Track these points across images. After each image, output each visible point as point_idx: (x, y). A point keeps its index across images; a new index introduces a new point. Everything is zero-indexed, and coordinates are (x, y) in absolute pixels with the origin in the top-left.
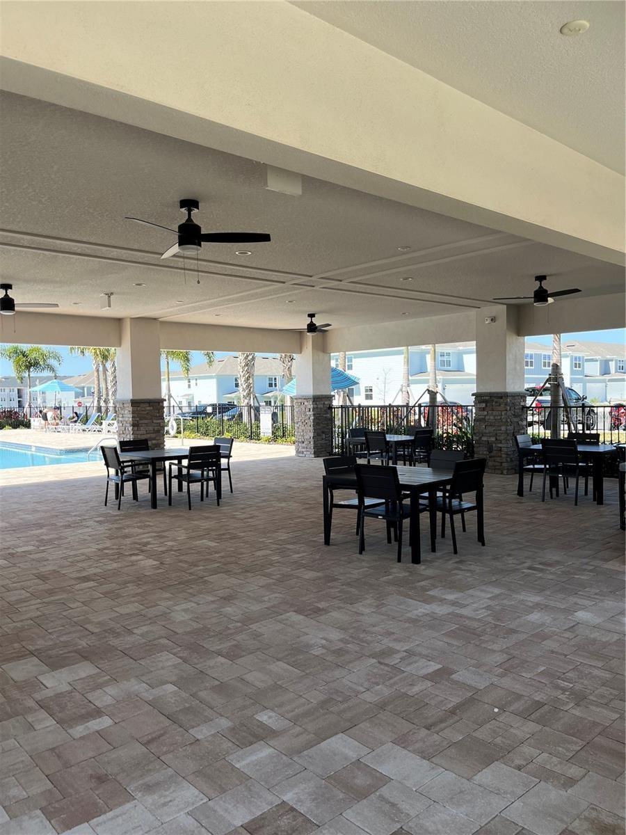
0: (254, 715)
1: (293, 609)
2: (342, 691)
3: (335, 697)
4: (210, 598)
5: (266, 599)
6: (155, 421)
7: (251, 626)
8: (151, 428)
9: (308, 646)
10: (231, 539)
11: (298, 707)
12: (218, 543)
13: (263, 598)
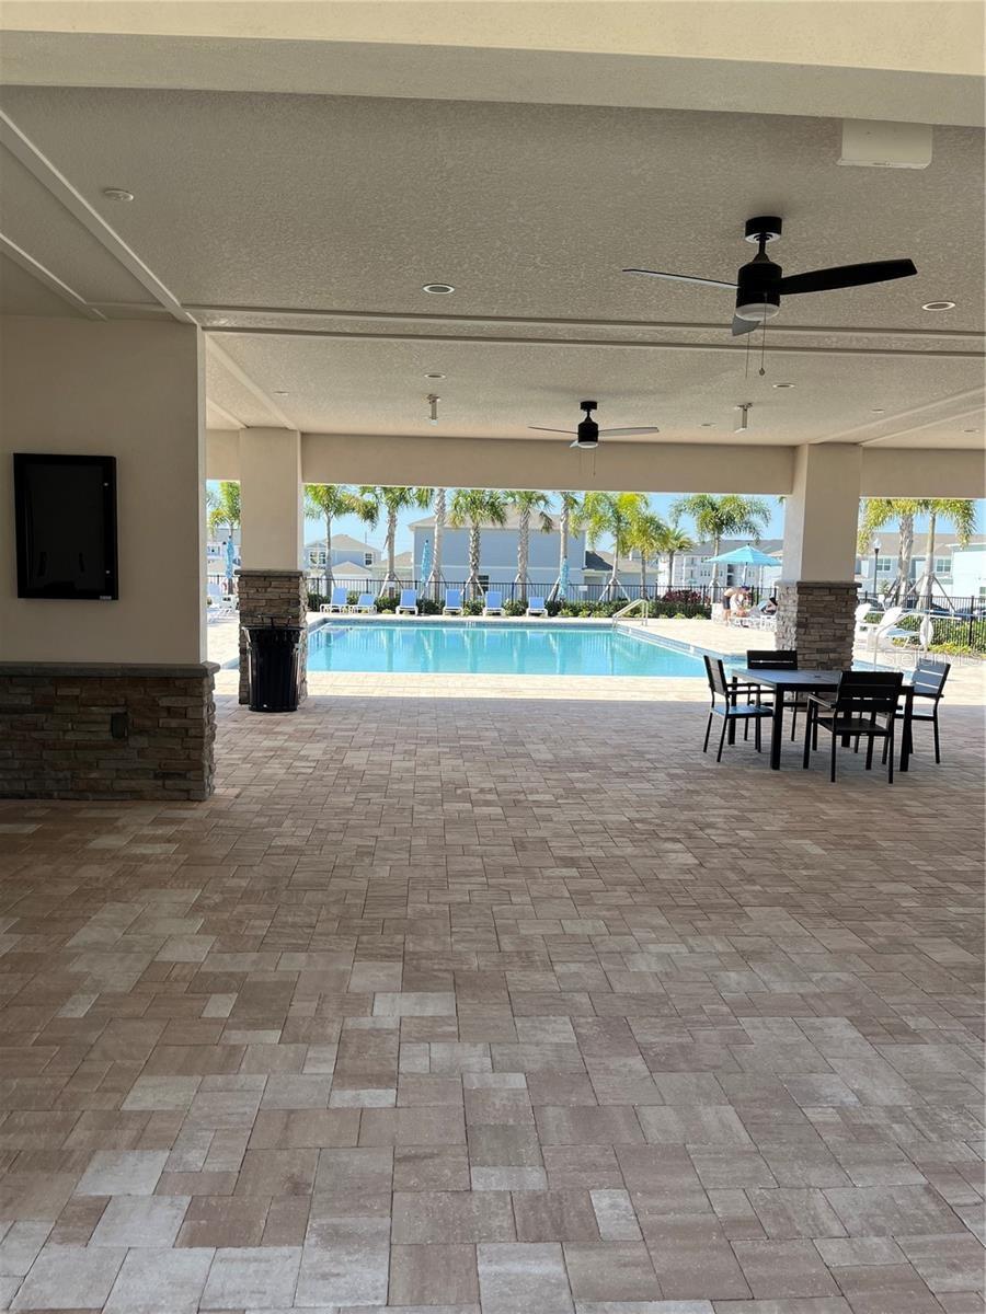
0: (593, 1188)
1: (850, 1013)
2: (793, 1216)
3: (767, 1222)
4: (720, 947)
5: (816, 977)
6: (837, 621)
7: (742, 1020)
8: (830, 632)
9: (814, 1098)
10: (857, 847)
11: (680, 1210)
12: (825, 850)
13: (811, 975)
